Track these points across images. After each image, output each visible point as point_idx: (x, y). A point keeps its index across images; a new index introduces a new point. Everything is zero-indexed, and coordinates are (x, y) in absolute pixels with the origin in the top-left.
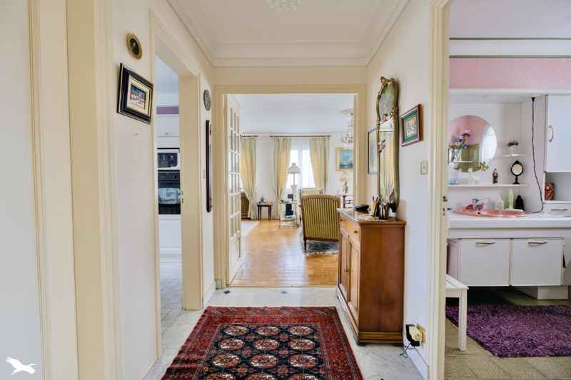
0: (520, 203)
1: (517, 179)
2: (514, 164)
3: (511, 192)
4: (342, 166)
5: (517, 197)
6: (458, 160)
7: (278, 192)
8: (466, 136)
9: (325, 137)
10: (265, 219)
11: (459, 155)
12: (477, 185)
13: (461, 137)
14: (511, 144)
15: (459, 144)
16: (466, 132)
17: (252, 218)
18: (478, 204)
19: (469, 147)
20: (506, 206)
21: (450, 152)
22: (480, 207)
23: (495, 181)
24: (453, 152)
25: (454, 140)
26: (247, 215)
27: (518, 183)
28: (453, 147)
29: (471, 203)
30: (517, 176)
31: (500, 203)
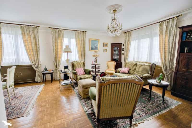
4: (92, 49)
7: (57, 64)
9: (84, 32)
10: (49, 81)
17: (39, 81)
26: (35, 80)
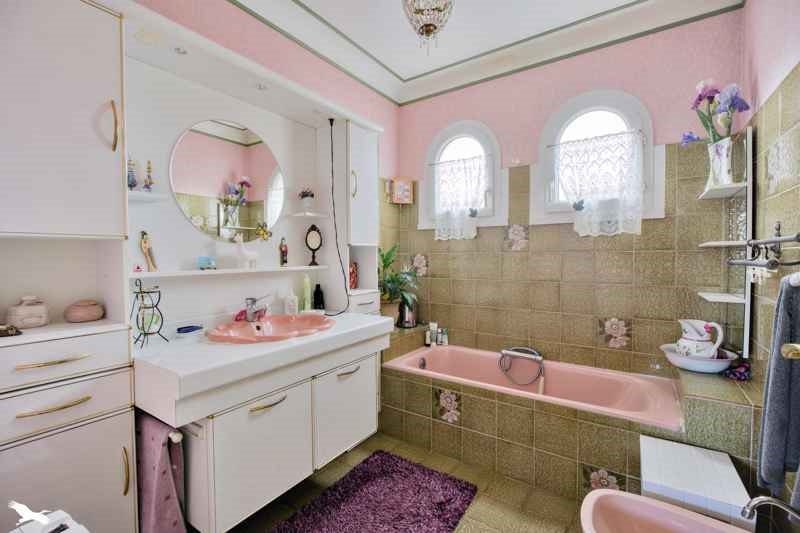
0: (319, 299)
1: (314, 257)
2: (309, 231)
3: (307, 280)
5: (314, 289)
6: (234, 224)
8: (244, 187)
11: (235, 215)
12: (253, 270)
13: (238, 187)
14: (304, 195)
15: (235, 198)
16: (245, 178)
18: (256, 307)
19: (249, 204)
20: (302, 307)
21: (222, 209)
22: (259, 315)
23: (284, 261)
24: (225, 210)
25: (227, 190)
27: (316, 264)
28: (226, 202)
29: (243, 308)
30: (314, 251)
31: (293, 301)
